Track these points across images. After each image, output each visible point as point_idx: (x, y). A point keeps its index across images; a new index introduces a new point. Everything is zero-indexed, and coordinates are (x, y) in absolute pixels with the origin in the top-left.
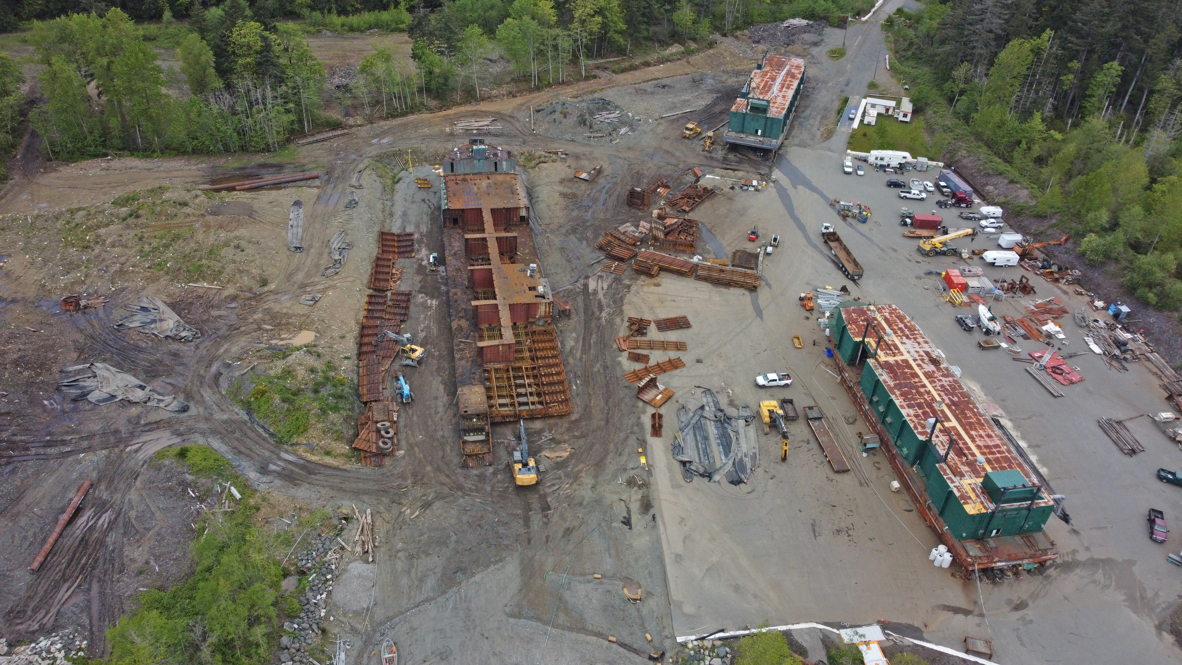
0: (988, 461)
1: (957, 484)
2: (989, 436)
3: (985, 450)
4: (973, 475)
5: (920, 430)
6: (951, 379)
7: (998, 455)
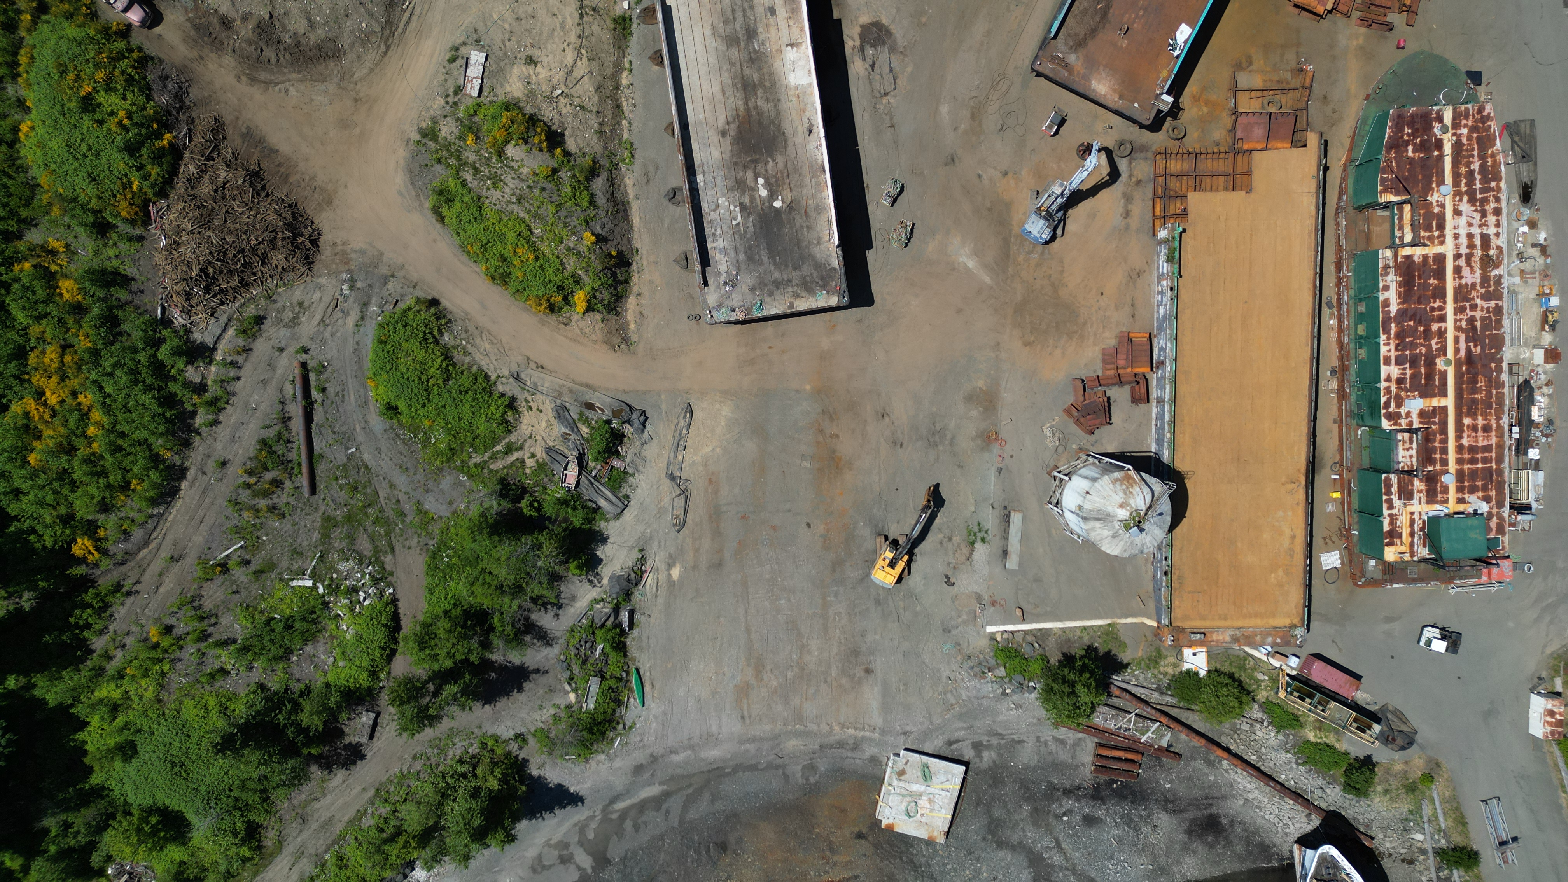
0: (1460, 476)
1: (1394, 512)
2: (1487, 429)
3: (1466, 456)
4: (1423, 500)
5: (1391, 410)
6: (1492, 304)
7: (1480, 466)
